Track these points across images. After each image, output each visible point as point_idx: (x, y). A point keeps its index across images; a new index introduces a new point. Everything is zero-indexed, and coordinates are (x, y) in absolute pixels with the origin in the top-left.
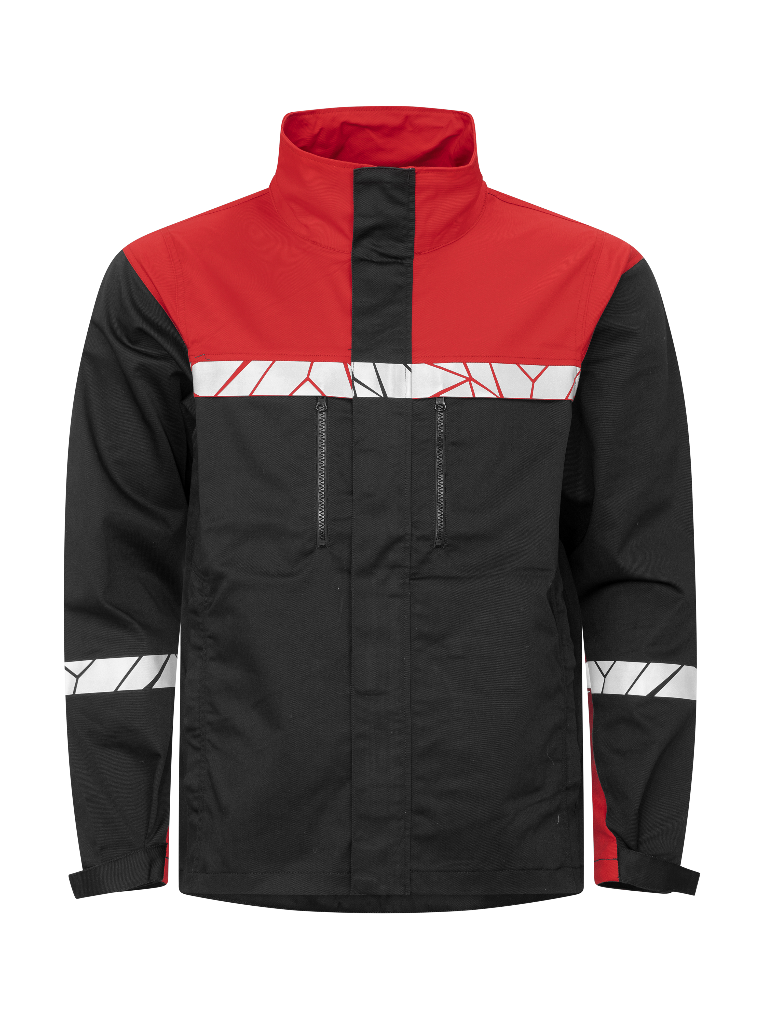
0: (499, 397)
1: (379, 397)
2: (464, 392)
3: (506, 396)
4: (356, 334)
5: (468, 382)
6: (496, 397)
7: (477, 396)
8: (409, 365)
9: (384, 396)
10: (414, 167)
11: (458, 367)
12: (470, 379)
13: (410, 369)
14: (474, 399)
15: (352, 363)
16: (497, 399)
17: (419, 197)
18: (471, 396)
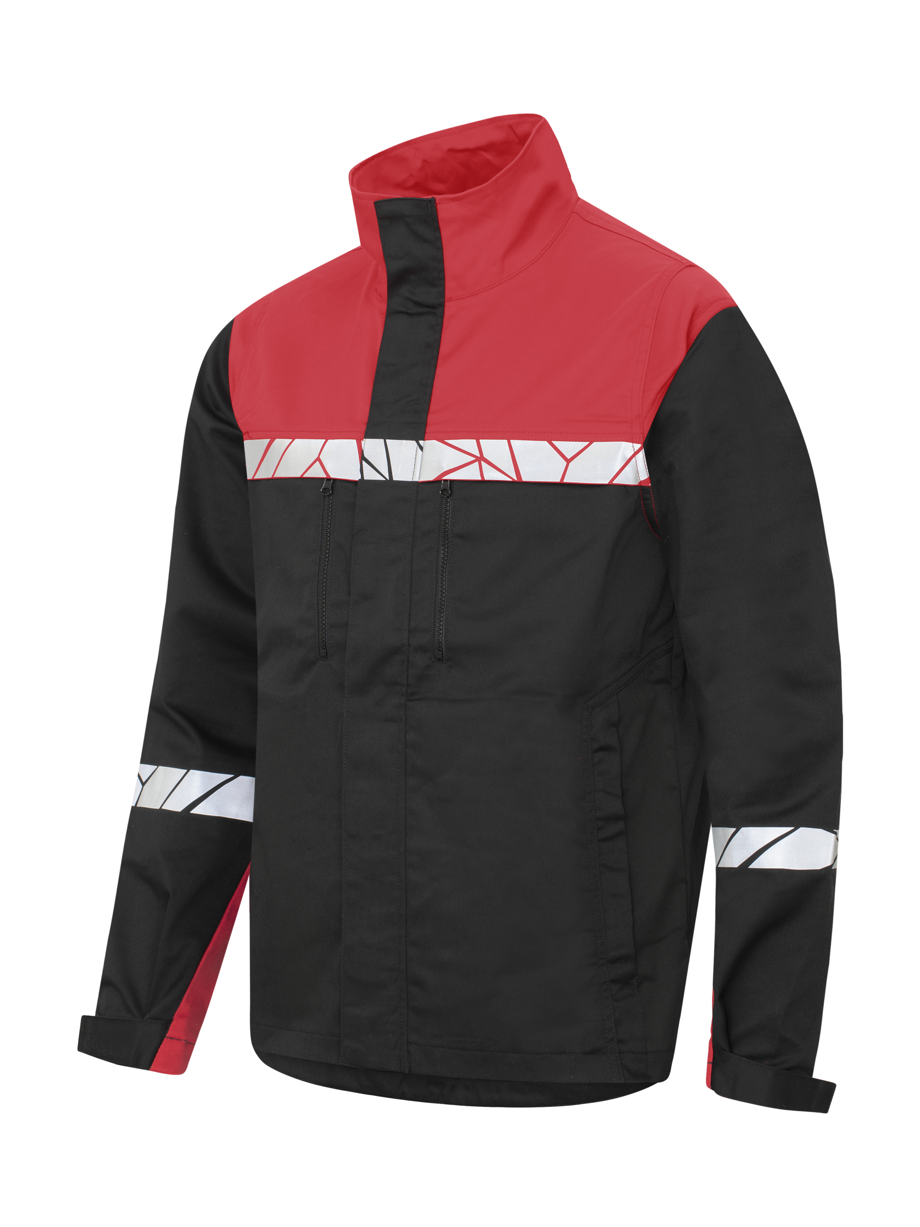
0: (516, 479)
1: (385, 479)
2: (471, 474)
3: (525, 479)
4: (375, 405)
5: (478, 462)
6: (511, 480)
7: (486, 478)
8: (421, 442)
9: (389, 479)
10: (434, 196)
11: (469, 445)
12: (480, 459)
13: (421, 448)
14: (483, 482)
15: (364, 439)
16: (513, 482)
17: (446, 232)
18: (479, 478)
